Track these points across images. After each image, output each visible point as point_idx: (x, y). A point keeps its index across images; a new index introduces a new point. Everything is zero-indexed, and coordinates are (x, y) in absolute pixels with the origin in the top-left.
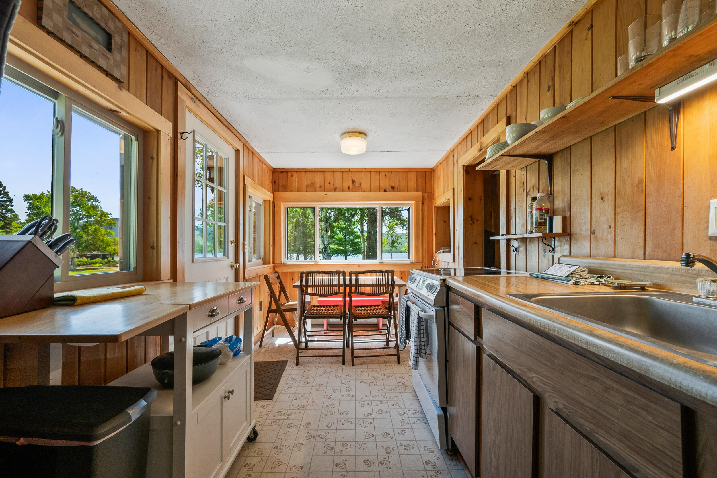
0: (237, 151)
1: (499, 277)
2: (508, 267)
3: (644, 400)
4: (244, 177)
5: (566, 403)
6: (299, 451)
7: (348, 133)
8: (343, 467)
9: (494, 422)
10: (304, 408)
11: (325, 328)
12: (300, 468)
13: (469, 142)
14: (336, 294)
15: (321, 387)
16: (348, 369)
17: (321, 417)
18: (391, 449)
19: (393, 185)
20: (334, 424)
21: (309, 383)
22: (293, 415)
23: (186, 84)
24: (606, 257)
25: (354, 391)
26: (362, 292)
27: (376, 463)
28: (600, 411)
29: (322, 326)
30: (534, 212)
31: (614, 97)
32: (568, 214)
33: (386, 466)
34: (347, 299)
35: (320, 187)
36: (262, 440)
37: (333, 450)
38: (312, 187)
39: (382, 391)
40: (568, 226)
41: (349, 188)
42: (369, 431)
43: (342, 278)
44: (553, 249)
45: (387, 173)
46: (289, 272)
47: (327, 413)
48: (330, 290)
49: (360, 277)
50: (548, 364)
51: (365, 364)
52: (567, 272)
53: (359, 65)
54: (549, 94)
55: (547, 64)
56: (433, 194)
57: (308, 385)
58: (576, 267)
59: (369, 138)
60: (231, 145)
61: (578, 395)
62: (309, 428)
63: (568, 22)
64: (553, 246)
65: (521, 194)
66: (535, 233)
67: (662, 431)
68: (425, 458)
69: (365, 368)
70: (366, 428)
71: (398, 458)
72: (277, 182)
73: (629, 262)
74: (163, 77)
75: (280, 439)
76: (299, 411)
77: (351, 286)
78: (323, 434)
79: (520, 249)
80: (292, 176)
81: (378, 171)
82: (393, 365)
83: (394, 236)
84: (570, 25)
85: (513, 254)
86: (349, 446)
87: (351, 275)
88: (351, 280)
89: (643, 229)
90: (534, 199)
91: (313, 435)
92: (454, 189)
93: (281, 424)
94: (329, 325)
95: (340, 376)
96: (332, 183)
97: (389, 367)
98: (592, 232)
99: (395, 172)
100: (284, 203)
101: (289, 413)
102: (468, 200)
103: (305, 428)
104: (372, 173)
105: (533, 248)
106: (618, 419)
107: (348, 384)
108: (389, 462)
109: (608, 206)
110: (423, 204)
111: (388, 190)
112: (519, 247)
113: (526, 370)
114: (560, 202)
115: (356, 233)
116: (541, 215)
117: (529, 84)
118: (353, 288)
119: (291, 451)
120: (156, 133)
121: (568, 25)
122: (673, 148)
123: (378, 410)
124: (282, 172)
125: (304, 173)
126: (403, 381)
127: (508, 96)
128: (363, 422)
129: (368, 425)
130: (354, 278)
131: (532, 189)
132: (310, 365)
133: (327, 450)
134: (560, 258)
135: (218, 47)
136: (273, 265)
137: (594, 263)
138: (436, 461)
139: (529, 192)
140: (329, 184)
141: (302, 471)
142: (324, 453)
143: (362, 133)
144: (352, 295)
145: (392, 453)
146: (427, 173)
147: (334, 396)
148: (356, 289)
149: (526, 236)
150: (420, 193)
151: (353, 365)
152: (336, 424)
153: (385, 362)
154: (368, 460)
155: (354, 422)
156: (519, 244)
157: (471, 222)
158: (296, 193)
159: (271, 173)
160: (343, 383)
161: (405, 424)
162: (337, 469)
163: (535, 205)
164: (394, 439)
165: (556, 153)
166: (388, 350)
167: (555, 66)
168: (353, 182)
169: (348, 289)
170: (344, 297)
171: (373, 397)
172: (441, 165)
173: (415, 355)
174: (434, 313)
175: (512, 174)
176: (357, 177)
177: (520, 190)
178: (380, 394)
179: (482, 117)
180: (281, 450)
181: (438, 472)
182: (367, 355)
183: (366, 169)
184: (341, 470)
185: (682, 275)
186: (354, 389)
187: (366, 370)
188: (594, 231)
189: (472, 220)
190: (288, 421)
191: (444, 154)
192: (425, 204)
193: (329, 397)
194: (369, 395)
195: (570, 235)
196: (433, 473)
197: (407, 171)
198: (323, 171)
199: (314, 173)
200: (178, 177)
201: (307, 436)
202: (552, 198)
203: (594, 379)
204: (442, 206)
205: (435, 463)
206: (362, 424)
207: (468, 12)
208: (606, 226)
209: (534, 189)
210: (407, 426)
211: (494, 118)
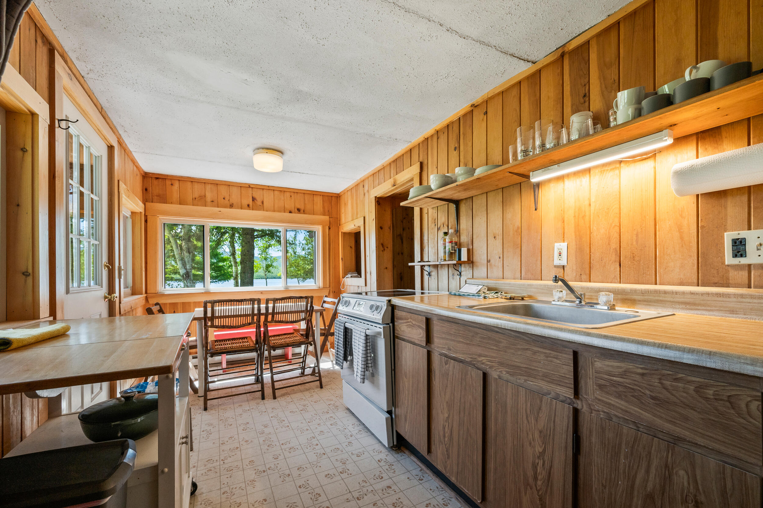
0: (111, 148)
1: (414, 297)
2: (422, 288)
3: (555, 353)
4: (118, 181)
5: (507, 370)
6: (254, 488)
7: (263, 148)
8: (307, 487)
9: (447, 403)
10: (239, 449)
11: (224, 365)
12: (264, 501)
13: (382, 176)
14: (250, 324)
15: (247, 426)
16: (269, 403)
17: (263, 452)
18: (346, 460)
19: (299, 207)
20: (280, 455)
21: (231, 425)
22: (229, 458)
23: (63, 54)
24: (498, 279)
25: (286, 421)
26: (279, 320)
27: (337, 474)
28: (530, 367)
29: (220, 363)
30: (447, 244)
31: (510, 172)
32: (471, 247)
33: (347, 473)
34: (262, 329)
35: (212, 201)
36: (204, 490)
37: (291, 476)
38: (201, 201)
39: (315, 416)
40: (471, 256)
41: (248, 205)
42: (318, 451)
43: (256, 306)
44: (460, 273)
45: (292, 194)
46: (170, 304)
47: (267, 447)
48: (243, 320)
49: (278, 305)
50: (495, 348)
51: (287, 395)
52: (476, 290)
53: (302, 91)
54: (456, 153)
55: (454, 129)
56: (339, 219)
57: (231, 427)
58: (481, 287)
59: (286, 157)
60: (105, 139)
61: (517, 362)
62: (254, 466)
63: (470, 103)
64: (460, 271)
65: (433, 229)
66: (448, 261)
67: (564, 366)
68: (377, 458)
69: (288, 399)
70: (315, 449)
71: (355, 465)
72: (150, 189)
73: (513, 282)
74: (36, 41)
75: (226, 483)
76: (233, 454)
77: (266, 314)
78: (273, 466)
79: (433, 274)
80: (172, 185)
81: (282, 190)
82: (316, 390)
83: (269, 260)
84: (472, 106)
85: (426, 277)
86: (305, 469)
87: (267, 303)
88: (267, 308)
89: (520, 260)
90: (446, 234)
91: (262, 470)
92: (364, 217)
93: (218, 470)
94: (229, 363)
95: (264, 410)
96: (227, 198)
97: (313, 393)
98: (488, 261)
99: (301, 194)
100: (161, 217)
101: (222, 458)
102: (380, 228)
103: (249, 467)
104: (276, 192)
105: (444, 273)
106: (541, 368)
107: (277, 416)
108: (348, 470)
109: (498, 243)
110: (329, 228)
111: (293, 211)
112: (432, 272)
113: (476, 357)
114: (465, 237)
115: (220, 254)
116: (452, 247)
117: (439, 140)
118: (270, 317)
119: (245, 490)
120: (30, 117)
121: (470, 105)
122: (536, 210)
123: (319, 433)
124: (157, 178)
125: (189, 183)
126: (332, 402)
127: (421, 145)
128: (309, 446)
129: (314, 447)
130: (271, 305)
131: (442, 226)
132: (223, 407)
133: (285, 478)
134: (467, 280)
135: (138, 29)
136: (145, 295)
137: (491, 283)
138: (386, 458)
139: (440, 227)
140: (224, 199)
141: (266, 502)
142: (283, 481)
143: (280, 152)
144: (268, 324)
145: (347, 462)
146: (333, 198)
147: (267, 430)
148: (273, 317)
149: (438, 263)
150: (327, 218)
151: (275, 398)
152: (282, 454)
153: (307, 390)
154: (329, 474)
155: (299, 448)
156: (432, 269)
157: (382, 249)
158: (179, 206)
159: (141, 178)
160: (272, 417)
161: (350, 437)
162: (303, 490)
163: (448, 239)
164: (344, 451)
165: (462, 200)
166: (306, 378)
167: (460, 132)
168: (254, 199)
169: (262, 318)
170: (258, 327)
171: (309, 422)
172: (349, 193)
173: (363, 370)
174: (382, 330)
175: (425, 211)
176: (258, 195)
177: (431, 225)
178: (314, 418)
179: (396, 157)
180: (233, 493)
181: (391, 465)
182: (285, 386)
183: (268, 186)
184: (307, 490)
185: (542, 289)
186: (285, 419)
187: (290, 400)
188: (490, 261)
189: (383, 247)
190: (226, 466)
191: (354, 182)
192: (331, 229)
193: (263, 433)
194: (304, 421)
195: (473, 262)
196: (387, 467)
197: (314, 194)
198: (216, 184)
199: (204, 184)
200: (56, 179)
201: (256, 473)
202: (458, 234)
203: (527, 349)
204: (349, 232)
205: (386, 459)
206: (309, 448)
207: (408, 77)
208: (497, 257)
209: (445, 225)
210: (351, 439)
211: (407, 161)
